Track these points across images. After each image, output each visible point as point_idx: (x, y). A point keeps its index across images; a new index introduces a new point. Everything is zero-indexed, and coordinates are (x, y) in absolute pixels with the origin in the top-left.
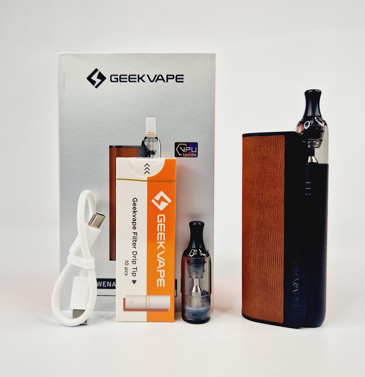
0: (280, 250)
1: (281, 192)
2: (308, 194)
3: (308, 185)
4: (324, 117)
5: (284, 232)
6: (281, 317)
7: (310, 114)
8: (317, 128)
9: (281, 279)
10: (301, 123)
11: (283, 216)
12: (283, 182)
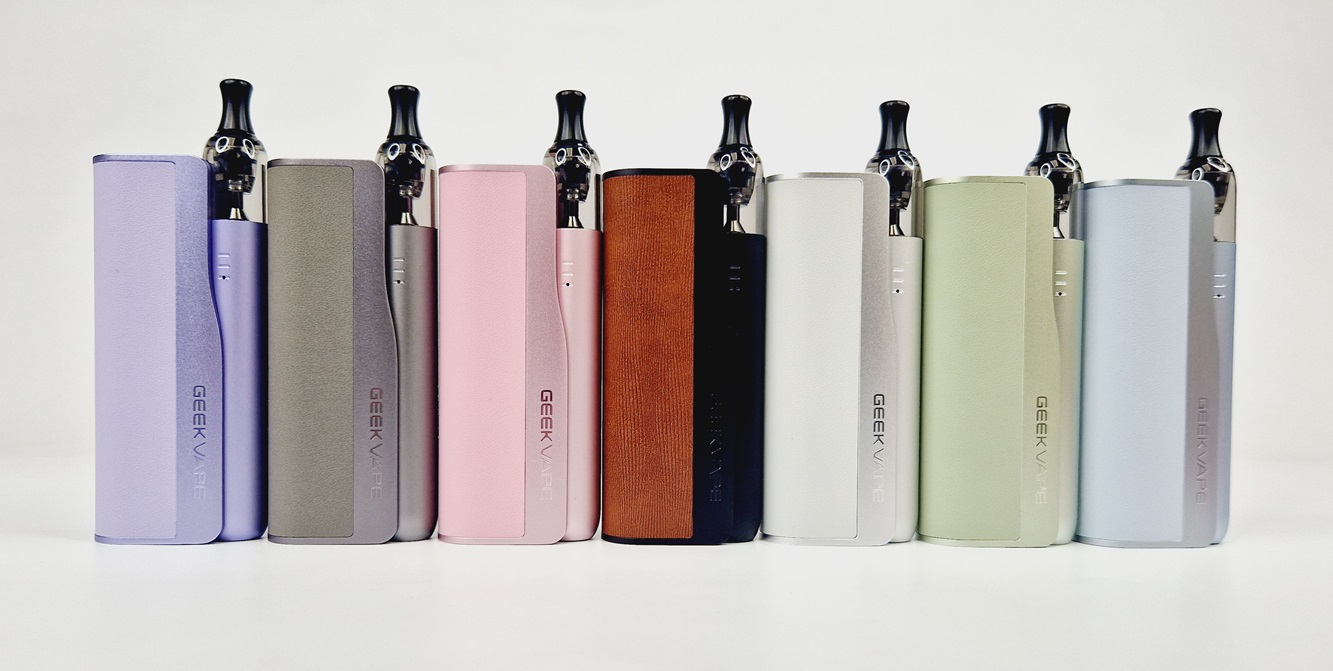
0: (686, 397)
1: (686, 285)
2: (735, 289)
3: (735, 273)
4: (756, 149)
5: (694, 361)
6: (687, 528)
7: (731, 140)
8: (743, 169)
9: (688, 452)
10: (717, 157)
11: (692, 331)
12: (691, 266)
